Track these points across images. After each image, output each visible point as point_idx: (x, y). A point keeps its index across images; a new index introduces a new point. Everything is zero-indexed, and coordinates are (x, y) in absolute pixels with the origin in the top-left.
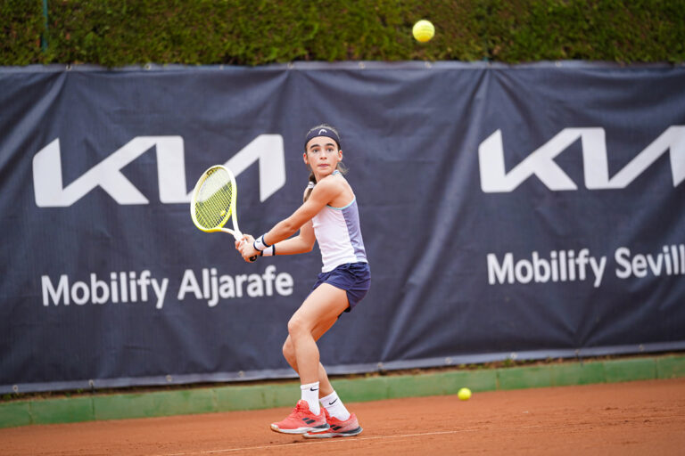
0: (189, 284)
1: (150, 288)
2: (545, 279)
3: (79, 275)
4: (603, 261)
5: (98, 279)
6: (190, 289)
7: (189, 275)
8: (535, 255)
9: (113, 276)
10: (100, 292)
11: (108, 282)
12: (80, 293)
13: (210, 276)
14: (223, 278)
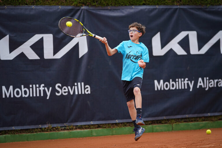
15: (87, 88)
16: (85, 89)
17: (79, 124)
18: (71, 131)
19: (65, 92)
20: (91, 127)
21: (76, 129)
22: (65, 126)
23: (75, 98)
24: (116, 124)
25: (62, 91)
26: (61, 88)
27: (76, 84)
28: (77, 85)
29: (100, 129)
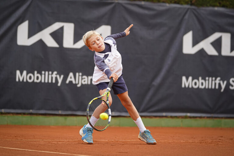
0: (71, 78)
1: (56, 78)
2: (203, 87)
3: (31, 71)
4: (225, 82)
5: (38, 73)
6: (71, 80)
7: (71, 74)
8: (200, 78)
9: (43, 72)
10: (38, 78)
11: (41, 74)
12: (30, 78)
13: (79, 76)
14: (84, 77)
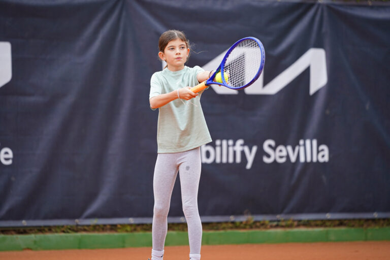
15: (323, 150)
16: (318, 152)
17: (305, 217)
18: (288, 230)
19: (281, 157)
20: (328, 224)
21: (298, 226)
22: (279, 221)
23: (299, 168)
24: (374, 220)
25: (277, 154)
26: (274, 149)
27: (301, 142)
28: (305, 145)
29: (343, 229)
